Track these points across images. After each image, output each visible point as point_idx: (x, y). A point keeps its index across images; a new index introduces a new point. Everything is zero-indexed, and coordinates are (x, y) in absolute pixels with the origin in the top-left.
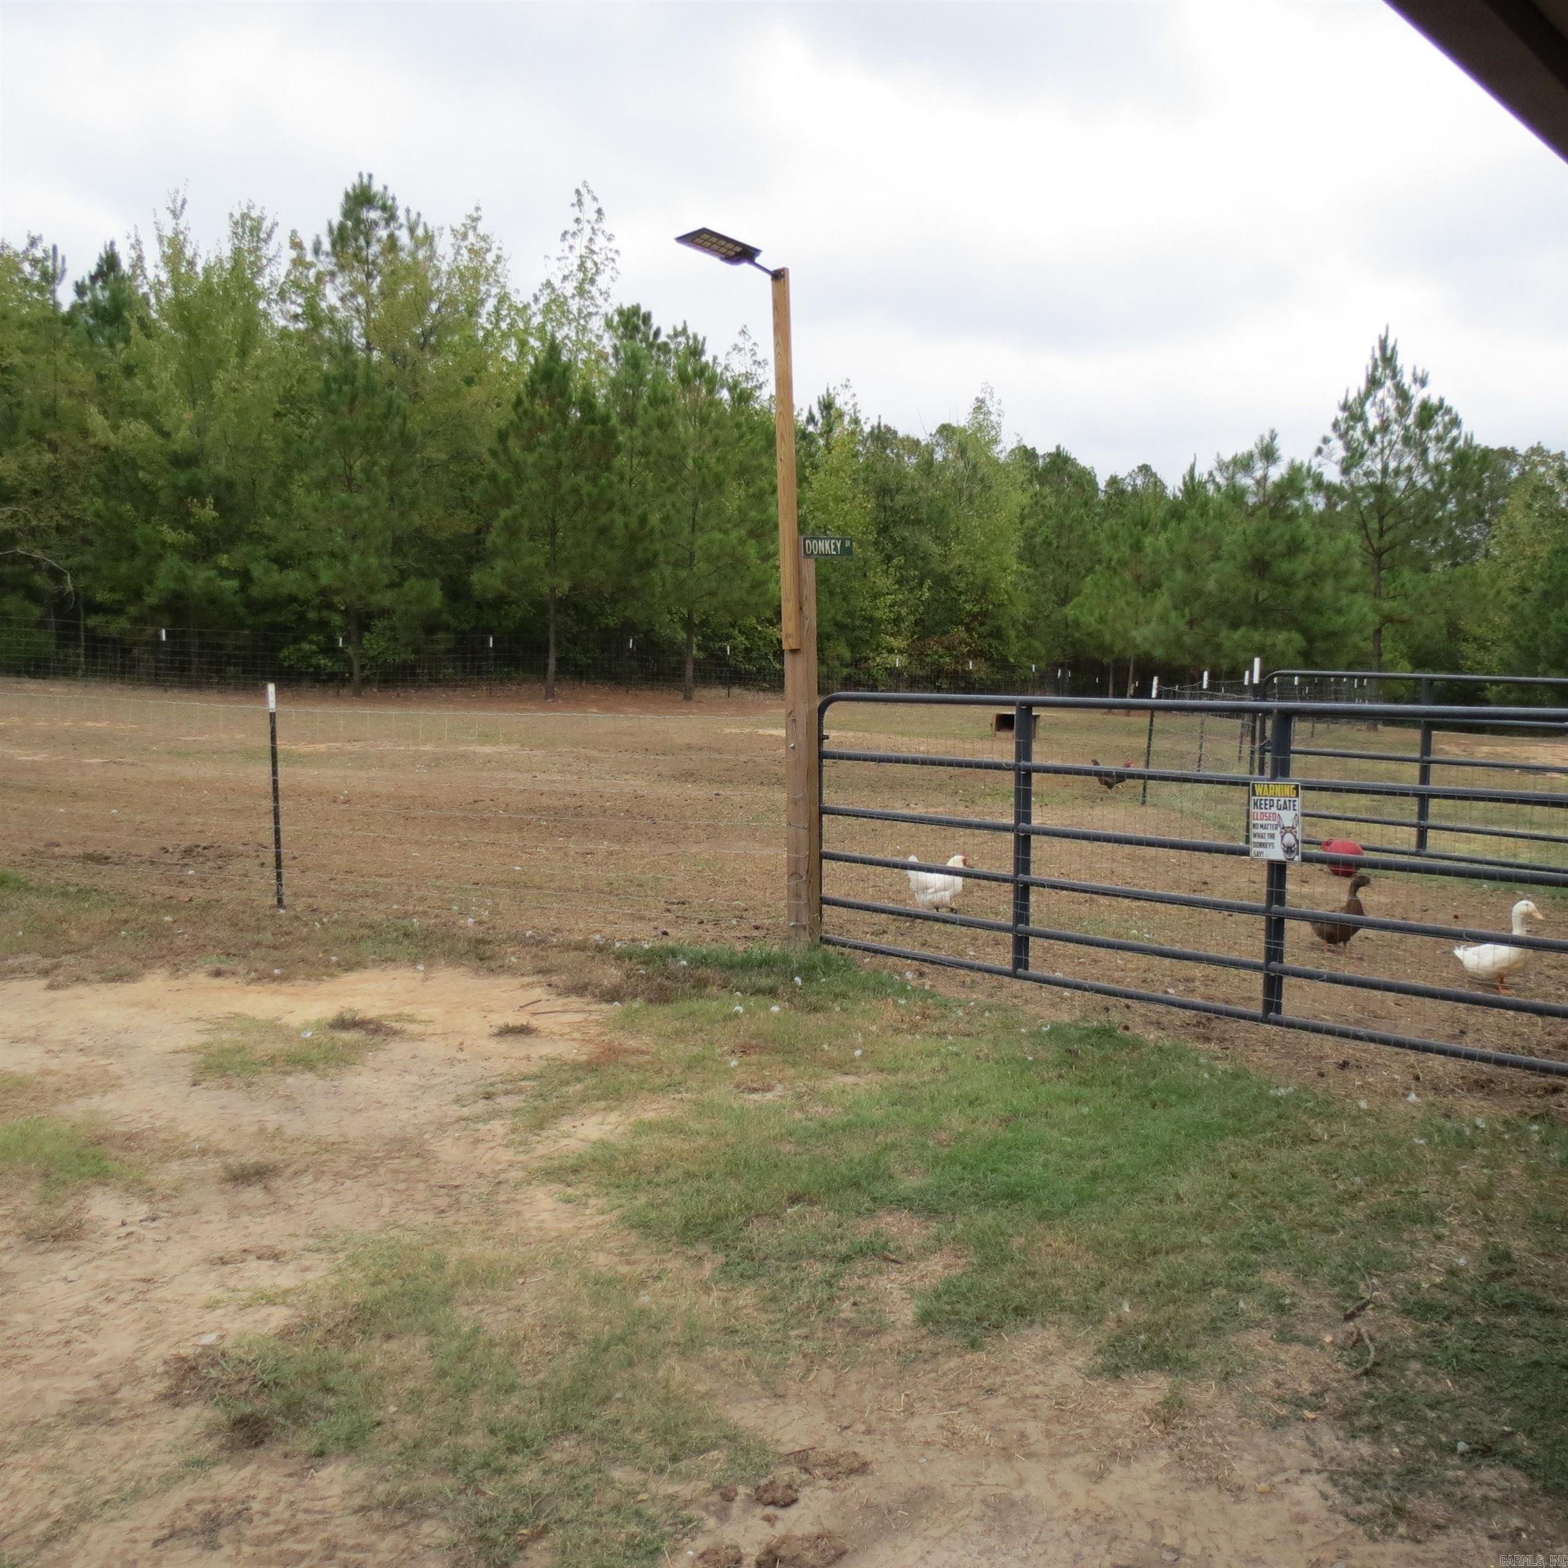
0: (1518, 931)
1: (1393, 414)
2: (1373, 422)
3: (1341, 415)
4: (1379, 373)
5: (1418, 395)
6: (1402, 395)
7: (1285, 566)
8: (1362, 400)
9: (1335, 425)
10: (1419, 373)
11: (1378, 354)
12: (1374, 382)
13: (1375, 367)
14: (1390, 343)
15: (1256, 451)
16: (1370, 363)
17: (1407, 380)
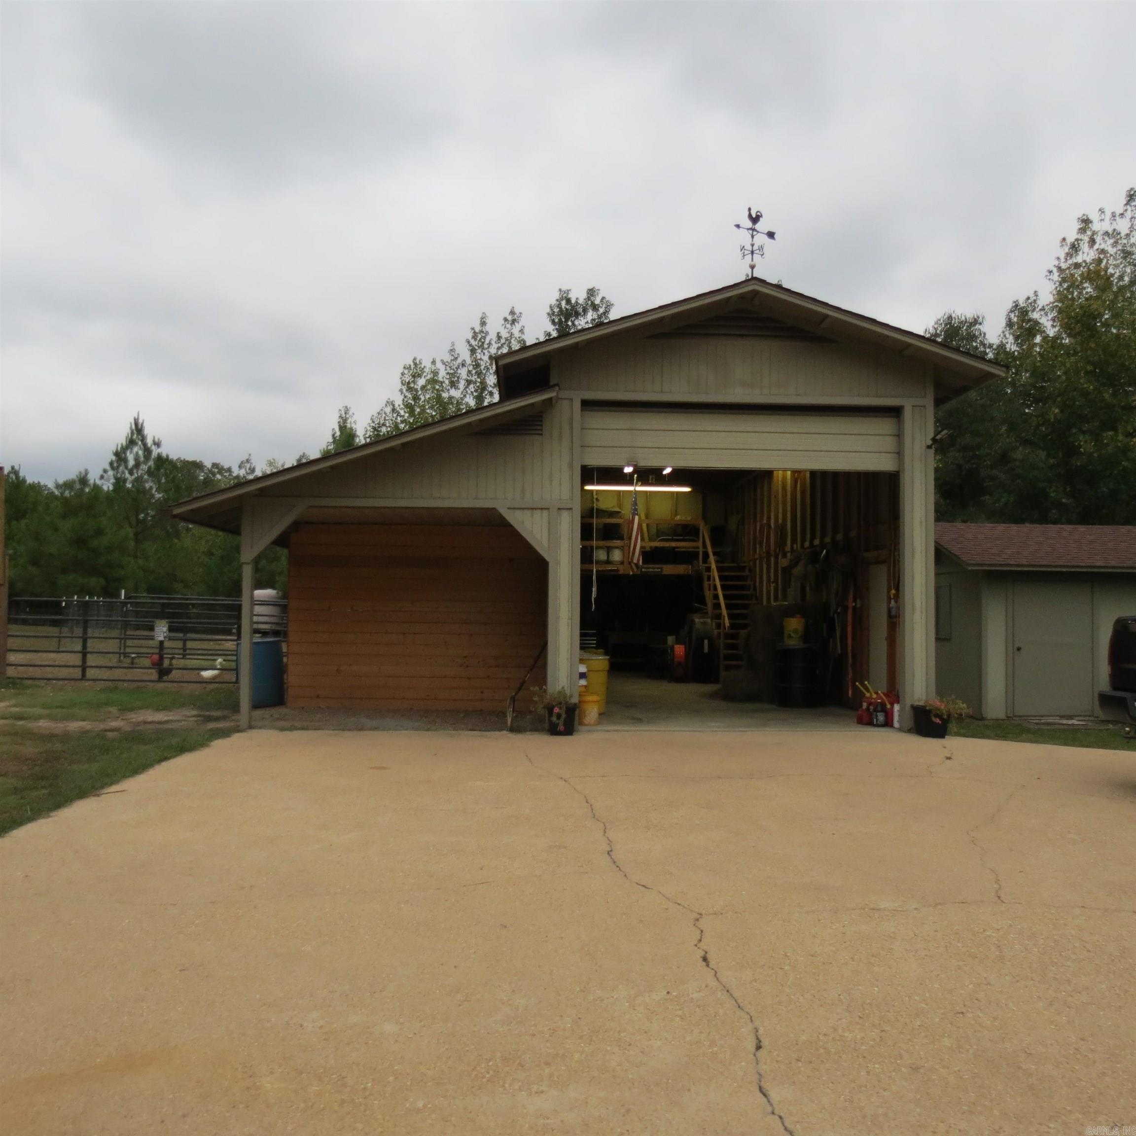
0: (219, 667)
1: (142, 459)
2: (131, 463)
3: (114, 458)
4: (135, 436)
5: (155, 452)
6: (147, 451)
7: (94, 543)
8: (125, 449)
9: (111, 464)
10: (156, 440)
11: (133, 427)
12: (131, 443)
13: (132, 433)
14: (140, 421)
15: (77, 479)
16: (129, 431)
17: (149, 442)
